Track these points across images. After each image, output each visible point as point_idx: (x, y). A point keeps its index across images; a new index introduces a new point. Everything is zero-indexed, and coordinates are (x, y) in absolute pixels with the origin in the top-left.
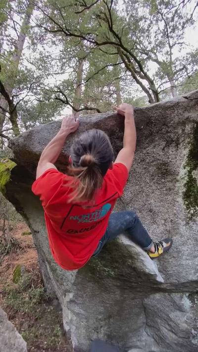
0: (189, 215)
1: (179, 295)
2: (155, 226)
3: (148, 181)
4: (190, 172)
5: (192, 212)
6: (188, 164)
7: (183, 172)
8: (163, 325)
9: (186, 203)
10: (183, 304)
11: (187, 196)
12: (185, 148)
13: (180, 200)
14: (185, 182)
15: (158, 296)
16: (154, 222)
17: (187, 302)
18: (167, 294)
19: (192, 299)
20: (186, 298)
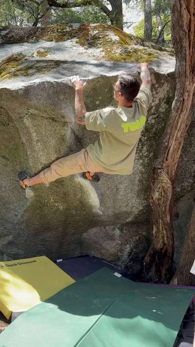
1: (112, 227)
10: (114, 234)
15: (94, 230)
17: (117, 232)
18: (103, 227)
19: (121, 230)
20: (117, 229)
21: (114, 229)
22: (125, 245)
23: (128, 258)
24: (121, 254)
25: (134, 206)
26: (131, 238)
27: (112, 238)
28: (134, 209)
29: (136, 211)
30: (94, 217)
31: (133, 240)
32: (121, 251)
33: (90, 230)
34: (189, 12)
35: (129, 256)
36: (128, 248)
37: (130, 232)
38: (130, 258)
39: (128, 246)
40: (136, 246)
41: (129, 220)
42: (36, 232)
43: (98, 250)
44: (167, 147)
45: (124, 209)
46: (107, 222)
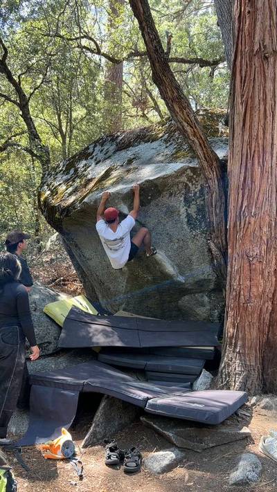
0: (193, 236)
1: (200, 294)
4: (187, 210)
5: (194, 233)
6: (185, 205)
7: (183, 210)
9: (189, 228)
10: (203, 301)
11: (189, 223)
12: (181, 197)
13: (185, 226)
14: (185, 216)
15: (186, 298)
17: (206, 299)
18: (192, 295)
19: (209, 297)
20: (205, 296)
21: (203, 296)
22: (214, 310)
24: (212, 318)
25: (209, 274)
27: (203, 305)
28: (210, 277)
29: (213, 278)
30: (179, 285)
32: (211, 315)
33: (183, 298)
37: (218, 298)
39: (216, 311)
41: (212, 287)
42: (140, 299)
44: (210, 222)
45: (202, 277)
46: (193, 289)
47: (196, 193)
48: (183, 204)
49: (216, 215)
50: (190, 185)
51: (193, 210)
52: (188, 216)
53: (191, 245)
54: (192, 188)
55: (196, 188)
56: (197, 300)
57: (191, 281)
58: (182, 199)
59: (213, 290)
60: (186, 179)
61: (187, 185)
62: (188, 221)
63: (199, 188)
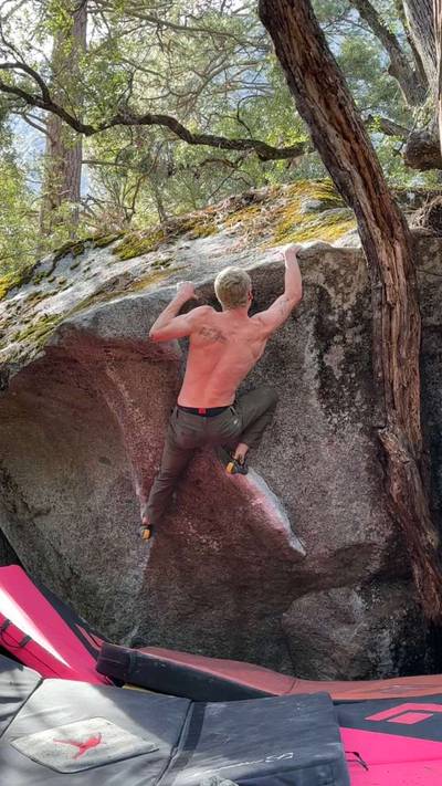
0: (331, 427)
1: (342, 591)
2: (279, 448)
3: (260, 373)
4: (320, 356)
5: (335, 421)
6: (316, 346)
7: (310, 357)
8: (325, 670)
9: (324, 406)
10: (351, 607)
11: (323, 394)
12: (308, 322)
13: (314, 402)
14: (316, 373)
15: (305, 601)
16: (278, 442)
17: (358, 602)
18: (322, 593)
19: (366, 596)
20: (355, 595)
21: (349, 595)
22: (379, 630)
23: (395, 666)
24: (374, 655)
25: (371, 530)
26: (391, 613)
27: (347, 619)
28: (374, 538)
29: (381, 541)
30: (291, 563)
31: (395, 616)
32: (373, 647)
33: (296, 604)
34: (346, 138)
35: (395, 659)
36: (386, 638)
37: (386, 599)
38: (400, 664)
39: (386, 633)
40: (405, 633)
41: (375, 566)
42: (182, 612)
43: (326, 654)
44: (383, 380)
45: (351, 538)
46: (325, 576)
47: (345, 313)
48: (311, 341)
49: (400, 363)
50: (331, 291)
51: (335, 357)
52: (324, 373)
53: (326, 453)
54: (336, 300)
55: (344, 301)
56: (334, 606)
57: (321, 549)
58: (310, 328)
59: (377, 578)
60: (322, 278)
61: (323, 293)
62: (323, 386)
63: (353, 299)
